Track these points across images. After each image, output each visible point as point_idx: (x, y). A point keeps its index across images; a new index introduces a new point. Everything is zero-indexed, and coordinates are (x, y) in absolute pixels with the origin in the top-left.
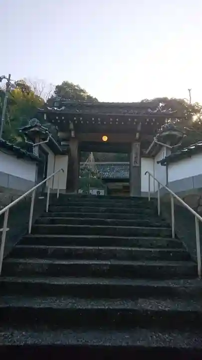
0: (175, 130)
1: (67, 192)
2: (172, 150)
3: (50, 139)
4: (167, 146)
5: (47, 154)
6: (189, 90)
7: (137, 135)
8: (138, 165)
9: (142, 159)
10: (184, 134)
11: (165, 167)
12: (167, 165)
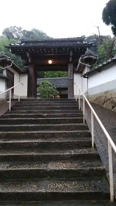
0: (92, 55)
1: (27, 98)
2: (91, 68)
3: (13, 64)
4: (87, 65)
5: (13, 74)
6: (98, 27)
7: (71, 59)
8: (72, 78)
9: (74, 74)
10: (97, 57)
11: (87, 79)
12: (87, 78)
